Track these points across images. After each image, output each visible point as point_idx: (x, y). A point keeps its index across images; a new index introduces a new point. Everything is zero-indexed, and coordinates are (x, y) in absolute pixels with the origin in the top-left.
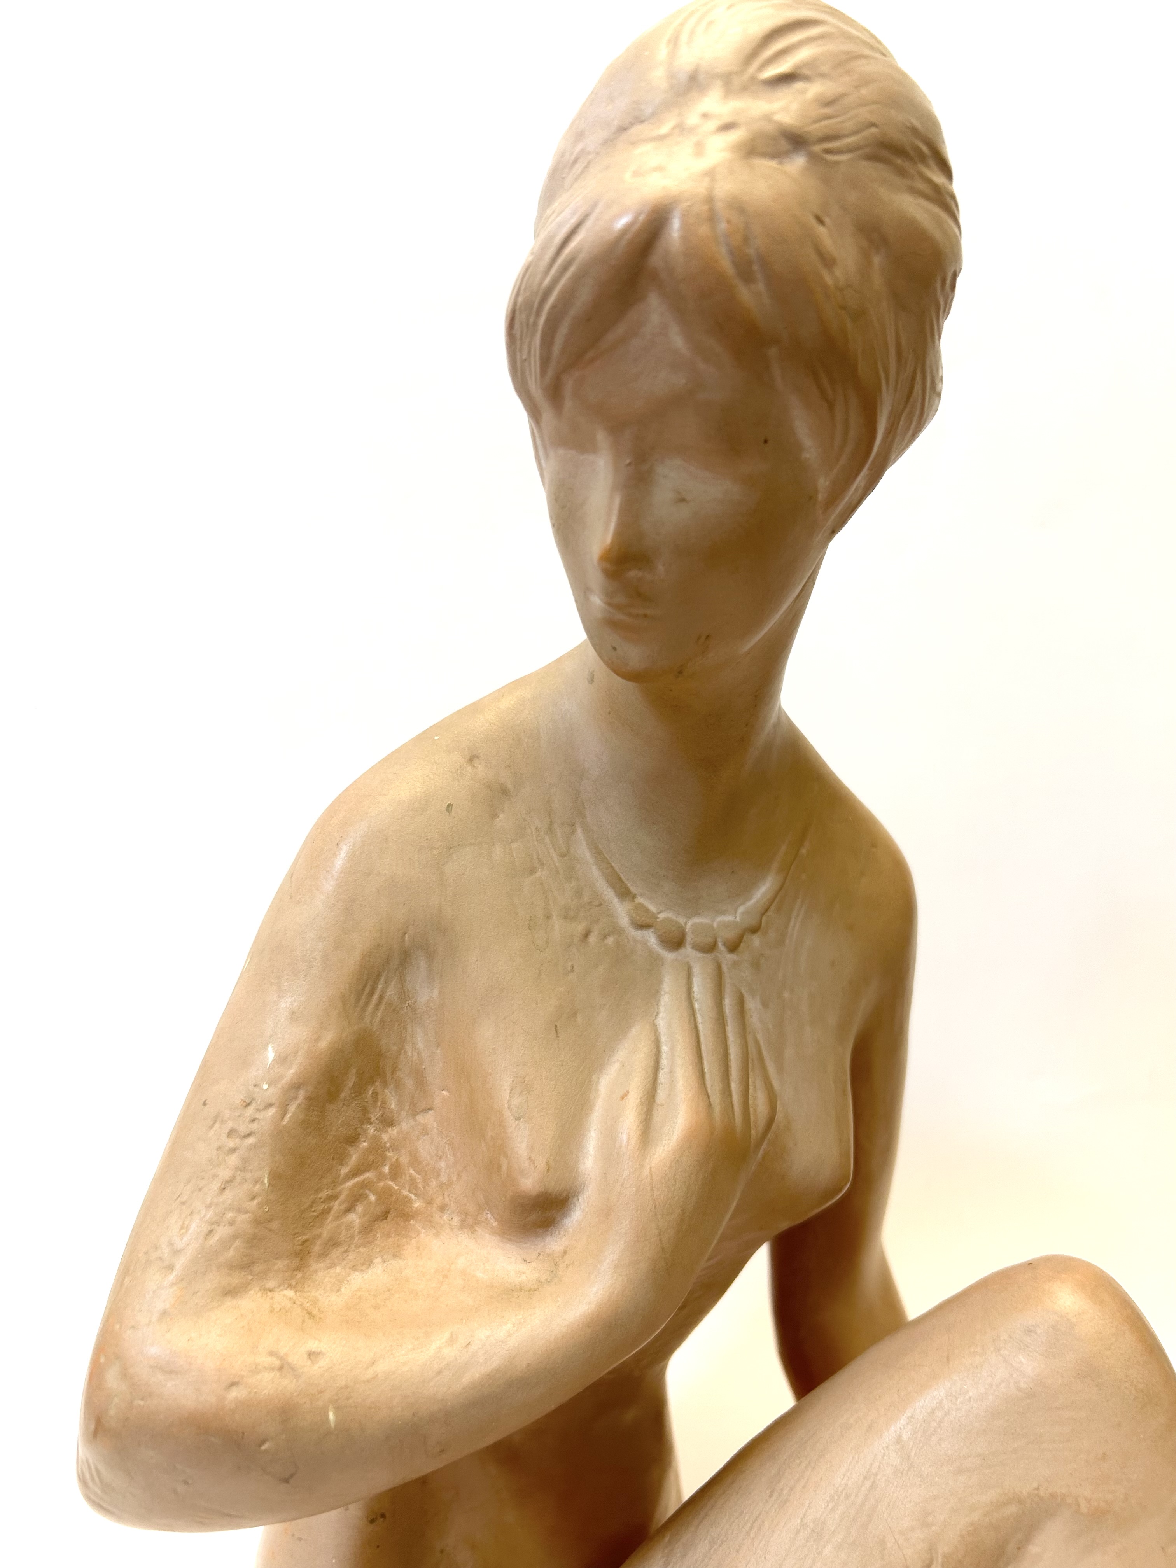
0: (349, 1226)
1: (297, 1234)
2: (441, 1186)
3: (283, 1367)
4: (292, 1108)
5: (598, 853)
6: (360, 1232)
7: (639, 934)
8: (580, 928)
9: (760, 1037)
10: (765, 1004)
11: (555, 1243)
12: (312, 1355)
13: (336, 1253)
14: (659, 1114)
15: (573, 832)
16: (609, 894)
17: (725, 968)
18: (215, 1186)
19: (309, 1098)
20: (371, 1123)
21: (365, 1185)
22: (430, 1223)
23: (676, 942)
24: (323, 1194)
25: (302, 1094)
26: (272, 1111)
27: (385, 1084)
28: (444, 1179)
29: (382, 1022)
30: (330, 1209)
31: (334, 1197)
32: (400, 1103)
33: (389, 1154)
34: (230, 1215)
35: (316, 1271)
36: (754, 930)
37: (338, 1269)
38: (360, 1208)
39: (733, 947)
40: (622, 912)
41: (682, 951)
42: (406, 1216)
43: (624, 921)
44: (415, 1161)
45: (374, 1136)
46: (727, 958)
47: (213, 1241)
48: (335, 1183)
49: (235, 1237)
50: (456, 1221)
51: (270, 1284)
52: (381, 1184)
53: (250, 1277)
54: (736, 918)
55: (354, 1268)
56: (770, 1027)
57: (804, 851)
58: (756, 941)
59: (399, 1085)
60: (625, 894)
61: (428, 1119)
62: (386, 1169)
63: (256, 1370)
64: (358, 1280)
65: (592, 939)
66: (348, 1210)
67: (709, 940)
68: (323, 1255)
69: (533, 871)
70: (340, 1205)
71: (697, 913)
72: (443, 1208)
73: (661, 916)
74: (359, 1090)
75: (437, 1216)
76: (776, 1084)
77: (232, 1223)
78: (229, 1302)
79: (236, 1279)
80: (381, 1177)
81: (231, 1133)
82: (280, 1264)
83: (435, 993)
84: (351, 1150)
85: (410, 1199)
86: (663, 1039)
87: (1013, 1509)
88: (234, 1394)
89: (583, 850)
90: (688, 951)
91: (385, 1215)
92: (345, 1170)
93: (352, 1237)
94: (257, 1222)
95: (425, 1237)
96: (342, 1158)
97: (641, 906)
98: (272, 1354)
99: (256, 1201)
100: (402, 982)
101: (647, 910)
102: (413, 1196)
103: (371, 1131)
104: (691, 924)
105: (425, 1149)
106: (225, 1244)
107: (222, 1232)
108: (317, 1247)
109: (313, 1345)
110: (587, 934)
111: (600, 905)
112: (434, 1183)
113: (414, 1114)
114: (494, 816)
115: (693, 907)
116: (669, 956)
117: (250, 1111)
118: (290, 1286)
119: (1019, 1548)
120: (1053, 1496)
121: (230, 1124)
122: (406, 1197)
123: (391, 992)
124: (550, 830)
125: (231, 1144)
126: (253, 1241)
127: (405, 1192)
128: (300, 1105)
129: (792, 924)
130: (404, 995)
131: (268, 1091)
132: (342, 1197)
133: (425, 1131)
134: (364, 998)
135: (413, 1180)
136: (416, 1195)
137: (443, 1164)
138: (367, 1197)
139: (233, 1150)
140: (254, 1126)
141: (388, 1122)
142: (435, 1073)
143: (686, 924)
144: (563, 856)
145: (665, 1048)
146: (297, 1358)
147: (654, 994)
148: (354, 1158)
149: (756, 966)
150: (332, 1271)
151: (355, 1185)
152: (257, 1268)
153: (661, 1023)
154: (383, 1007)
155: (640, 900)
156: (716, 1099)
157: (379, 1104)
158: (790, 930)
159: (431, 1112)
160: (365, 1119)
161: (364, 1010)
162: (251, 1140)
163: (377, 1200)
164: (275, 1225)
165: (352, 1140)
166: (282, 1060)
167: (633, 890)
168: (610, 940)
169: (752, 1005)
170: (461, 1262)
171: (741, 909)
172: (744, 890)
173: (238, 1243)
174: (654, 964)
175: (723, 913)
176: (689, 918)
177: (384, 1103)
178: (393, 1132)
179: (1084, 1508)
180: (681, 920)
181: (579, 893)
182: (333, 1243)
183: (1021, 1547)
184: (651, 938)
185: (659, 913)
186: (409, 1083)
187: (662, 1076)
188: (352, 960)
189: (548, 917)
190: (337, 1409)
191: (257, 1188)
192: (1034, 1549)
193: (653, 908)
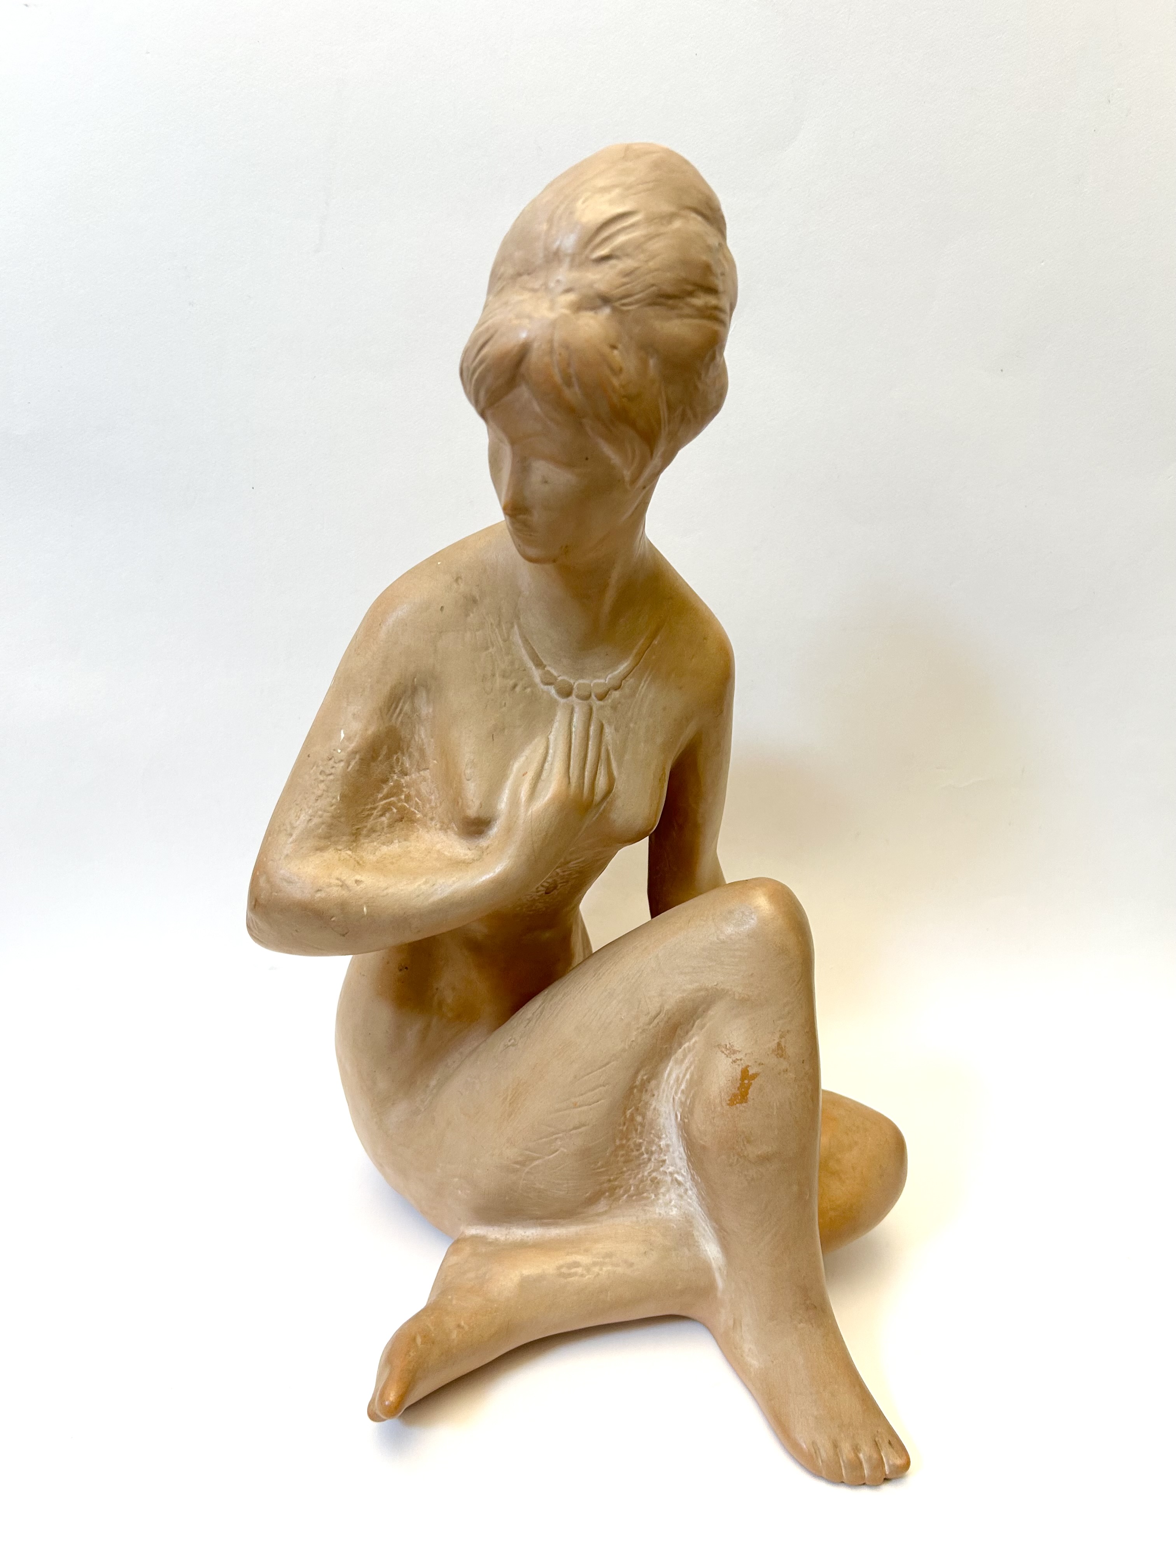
0: (382, 823)
1: (353, 825)
2: (432, 808)
3: (343, 885)
4: (353, 763)
5: (526, 641)
6: (387, 827)
7: (546, 688)
8: (511, 682)
9: (610, 748)
10: (616, 730)
11: (483, 842)
12: (357, 881)
13: (374, 835)
14: (540, 785)
15: (512, 627)
16: (530, 664)
17: (594, 709)
18: (313, 798)
19: (361, 759)
20: (395, 774)
21: (390, 804)
22: (425, 825)
23: (566, 692)
24: (369, 807)
25: (358, 757)
26: (342, 764)
27: (403, 754)
28: (433, 804)
29: (402, 722)
30: (372, 814)
31: (374, 809)
32: (411, 764)
33: (404, 789)
34: (320, 813)
35: (363, 843)
36: (617, 688)
37: (375, 844)
38: (387, 815)
39: (602, 697)
40: (536, 675)
41: (570, 698)
42: (412, 820)
43: (537, 680)
44: (419, 794)
45: (397, 780)
46: (596, 703)
47: (312, 824)
48: (374, 802)
49: (323, 823)
50: (438, 826)
51: (340, 847)
52: (400, 804)
53: (329, 843)
54: (606, 681)
55: (384, 844)
56: (618, 742)
57: (656, 642)
58: (616, 694)
59: (410, 756)
60: (539, 664)
61: (426, 774)
62: (403, 797)
63: (330, 885)
64: (385, 849)
65: (518, 689)
66: (381, 815)
67: (587, 693)
68: (368, 836)
69: (487, 648)
70: (377, 812)
71: (582, 678)
72: (432, 819)
73: (560, 678)
74: (389, 756)
75: (429, 822)
76: (615, 773)
77: (321, 817)
78: (319, 853)
79: (322, 843)
80: (400, 800)
81: (321, 772)
82: (345, 838)
83: (431, 710)
84: (384, 786)
85: (415, 813)
86: (551, 746)
87: (703, 993)
88: (319, 895)
89: (517, 639)
90: (573, 697)
91: (401, 820)
92: (380, 796)
93: (383, 828)
94: (333, 817)
95: (422, 832)
96: (379, 789)
97: (549, 672)
98: (338, 879)
99: (333, 807)
100: (413, 703)
101: (551, 675)
102: (417, 812)
103: (395, 777)
104: (577, 683)
105: (424, 788)
106: (317, 826)
107: (316, 820)
108: (364, 832)
109: (358, 877)
110: (515, 686)
111: (525, 670)
112: (428, 806)
113: (419, 770)
114: (467, 615)
115: (580, 673)
116: (562, 701)
117: (331, 762)
118: (350, 849)
119: (704, 1012)
120: (723, 990)
121: (321, 768)
122: (413, 811)
123: (407, 707)
124: (499, 625)
125: (321, 778)
126: (331, 826)
127: (413, 809)
128: (356, 762)
129: (642, 685)
130: (414, 710)
131: (340, 754)
132: (379, 809)
133: (425, 780)
134: (391, 711)
135: (417, 803)
136: (418, 811)
137: (433, 797)
138: (392, 810)
139: (323, 781)
140: (333, 771)
141: (404, 773)
142: (430, 751)
143: (574, 683)
144: (505, 641)
145: (551, 751)
146: (350, 882)
147: (550, 721)
148: (385, 791)
149: (614, 708)
150: (372, 844)
151: (386, 803)
152: (333, 839)
153: (552, 737)
154: (402, 715)
155: (548, 668)
156: (574, 780)
157: (400, 764)
158: (640, 688)
159: (428, 770)
160: (391, 770)
161: (392, 716)
162: (331, 777)
163: (397, 812)
164: (343, 819)
165: (385, 781)
166: (348, 738)
167: (545, 663)
168: (528, 690)
169: (608, 730)
170: (439, 846)
171: (610, 676)
172: (613, 665)
173: (323, 826)
174: (553, 704)
175: (599, 678)
176: (577, 680)
177: (402, 763)
178: (407, 778)
179: (737, 997)
180: (572, 681)
181: (512, 663)
182: (373, 830)
183: (705, 1011)
184: (552, 690)
185: (559, 676)
186: (416, 755)
187: (547, 766)
188: (386, 690)
189: (493, 675)
190: (368, 907)
191: (334, 801)
192: (711, 1013)
193: (555, 674)
